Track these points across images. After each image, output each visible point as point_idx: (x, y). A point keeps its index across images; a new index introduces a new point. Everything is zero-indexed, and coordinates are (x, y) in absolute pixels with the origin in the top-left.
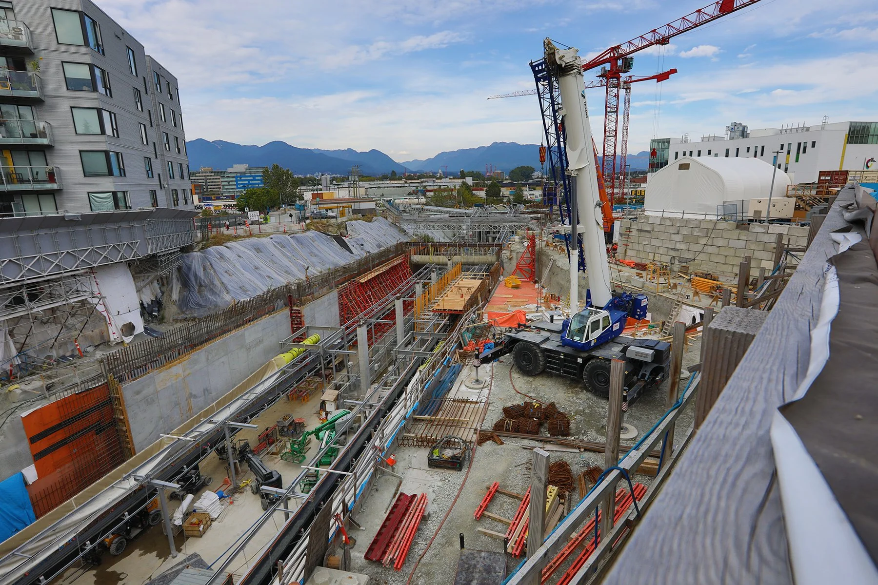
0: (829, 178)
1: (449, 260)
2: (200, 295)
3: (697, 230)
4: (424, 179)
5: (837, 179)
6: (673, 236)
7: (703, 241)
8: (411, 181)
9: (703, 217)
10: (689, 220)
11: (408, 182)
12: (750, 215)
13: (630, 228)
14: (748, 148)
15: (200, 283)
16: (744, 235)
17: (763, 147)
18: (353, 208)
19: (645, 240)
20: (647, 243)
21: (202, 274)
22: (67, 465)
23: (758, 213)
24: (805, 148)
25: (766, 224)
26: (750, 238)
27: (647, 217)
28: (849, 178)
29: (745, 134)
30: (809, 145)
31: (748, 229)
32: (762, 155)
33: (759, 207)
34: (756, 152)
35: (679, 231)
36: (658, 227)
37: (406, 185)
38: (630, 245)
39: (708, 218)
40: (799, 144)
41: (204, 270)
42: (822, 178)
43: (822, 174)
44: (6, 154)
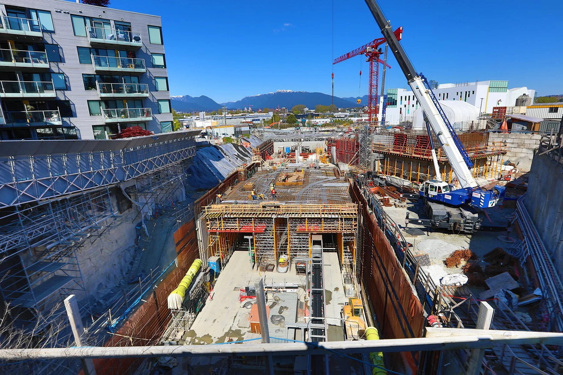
0: (497, 110)
2: (200, 177)
5: (501, 111)
8: (235, 115)
14: (440, 94)
15: (198, 171)
17: (447, 94)
21: (197, 166)
24: (469, 94)
27: (416, 131)
28: (507, 110)
30: (471, 93)
32: (447, 98)
34: (444, 96)
40: (466, 92)
41: (198, 164)
42: (495, 110)
43: (494, 108)
44: (125, 101)
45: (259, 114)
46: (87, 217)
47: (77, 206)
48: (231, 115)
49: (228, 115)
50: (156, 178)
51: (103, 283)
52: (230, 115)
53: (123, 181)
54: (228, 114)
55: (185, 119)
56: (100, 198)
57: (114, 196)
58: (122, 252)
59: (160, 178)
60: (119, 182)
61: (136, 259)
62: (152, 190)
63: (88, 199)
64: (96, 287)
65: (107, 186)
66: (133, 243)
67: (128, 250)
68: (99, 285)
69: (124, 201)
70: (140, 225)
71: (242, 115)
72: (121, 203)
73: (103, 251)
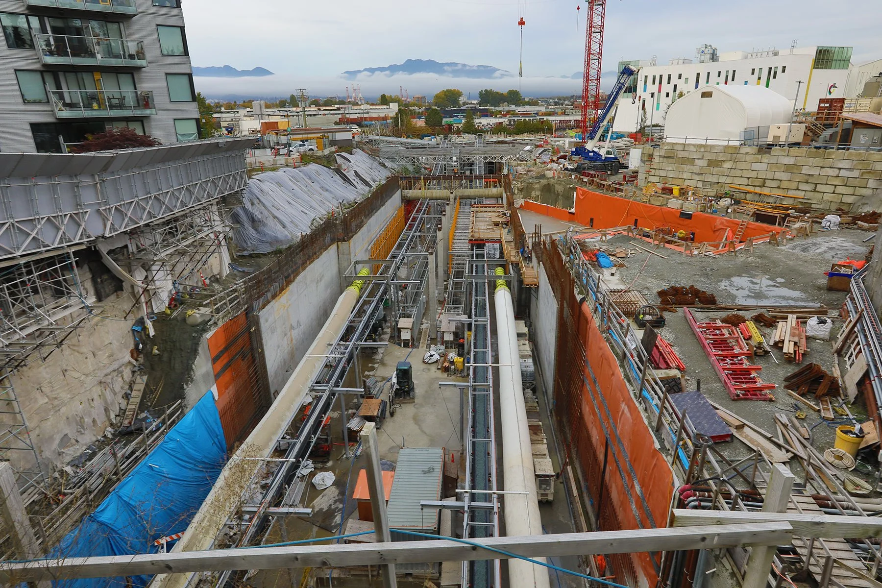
0: (828, 105)
1: (452, 193)
2: (256, 230)
3: (721, 154)
4: (338, 106)
5: (835, 106)
6: (697, 161)
7: (728, 165)
8: (324, 108)
9: (725, 143)
10: (712, 146)
11: (322, 108)
12: (770, 140)
13: (652, 155)
14: (720, 73)
15: (253, 218)
16: (766, 159)
17: (734, 71)
18: (331, 138)
19: (668, 167)
20: (670, 168)
22: (231, 387)
23: (776, 137)
24: (775, 73)
25: (786, 148)
26: (772, 161)
27: (670, 144)
28: (846, 105)
29: (715, 57)
30: (780, 70)
31: (769, 153)
32: (733, 80)
33: (777, 133)
34: (727, 77)
35: (703, 156)
36: (682, 153)
37: (321, 113)
38: (653, 171)
39: (731, 143)
40: (770, 69)
41: (253, 204)
42: (822, 105)
43: (822, 101)
44: (97, 76)
45: (371, 107)
46: (31, 309)
47: (8, 288)
48: (316, 109)
49: (309, 109)
50: (170, 233)
51: (69, 435)
52: (313, 108)
53: (103, 237)
54: (310, 106)
55: (224, 115)
56: (55, 270)
57: (86, 267)
58: (106, 375)
59: (177, 231)
60: (94, 238)
61: (136, 387)
62: (162, 255)
63: (29, 273)
64: (57, 441)
65: (68, 246)
66: (128, 358)
67: (119, 371)
68: (62, 439)
69: (105, 277)
70: (141, 322)
71: (338, 109)
72: (99, 280)
73: (68, 373)
